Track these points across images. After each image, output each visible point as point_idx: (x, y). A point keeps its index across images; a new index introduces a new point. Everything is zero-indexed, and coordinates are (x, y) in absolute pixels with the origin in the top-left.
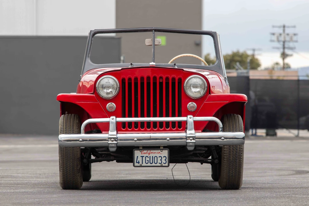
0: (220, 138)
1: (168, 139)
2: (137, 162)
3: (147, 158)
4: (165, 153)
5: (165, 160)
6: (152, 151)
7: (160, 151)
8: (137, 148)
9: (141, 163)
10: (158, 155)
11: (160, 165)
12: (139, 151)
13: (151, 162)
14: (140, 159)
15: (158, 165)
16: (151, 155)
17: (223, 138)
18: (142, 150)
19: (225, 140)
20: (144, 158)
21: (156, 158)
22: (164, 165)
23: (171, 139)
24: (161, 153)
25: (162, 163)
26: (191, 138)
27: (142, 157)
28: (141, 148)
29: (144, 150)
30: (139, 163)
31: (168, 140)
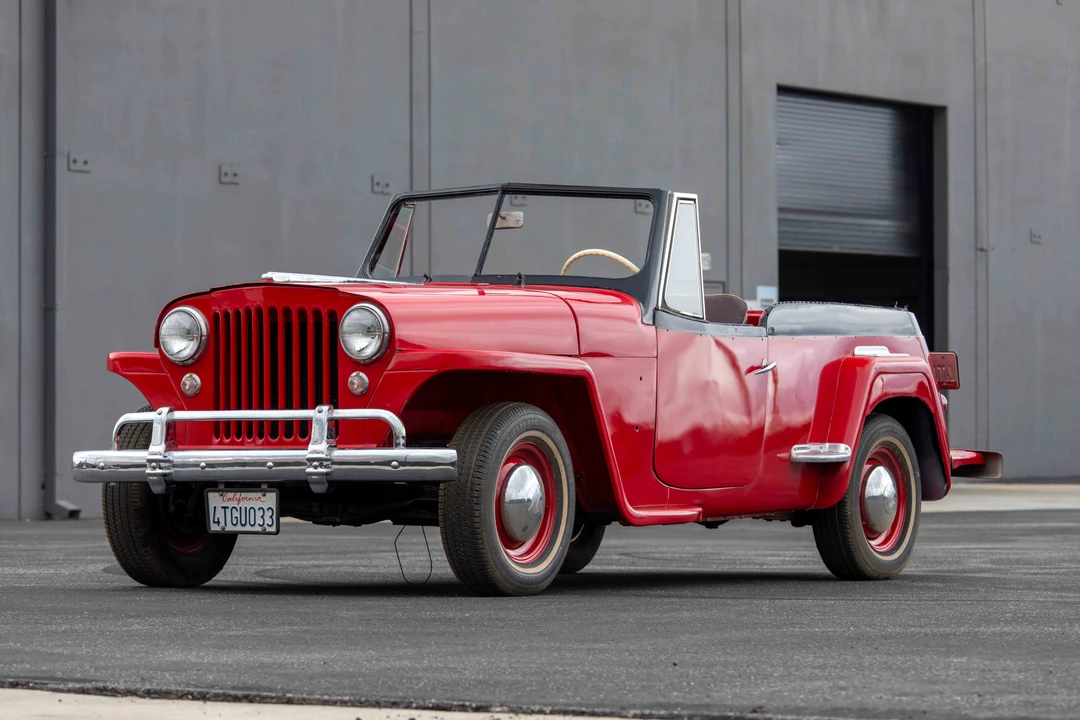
0: (388, 463)
1: (270, 464)
2: (214, 522)
3: (234, 510)
4: (270, 500)
5: (271, 517)
6: (244, 495)
7: (260, 494)
8: (213, 485)
9: (222, 524)
10: (257, 505)
11: (260, 529)
12: (217, 494)
13: (243, 523)
14: (220, 514)
15: (257, 528)
16: (243, 504)
17: (395, 463)
18: (223, 491)
19: (401, 468)
20: (228, 511)
21: (252, 511)
22: (269, 529)
23: (277, 464)
24: (263, 499)
25: (265, 526)
26: (316, 463)
27: (225, 508)
28: (221, 487)
29: (227, 492)
30: (218, 523)
31: (270, 467)
